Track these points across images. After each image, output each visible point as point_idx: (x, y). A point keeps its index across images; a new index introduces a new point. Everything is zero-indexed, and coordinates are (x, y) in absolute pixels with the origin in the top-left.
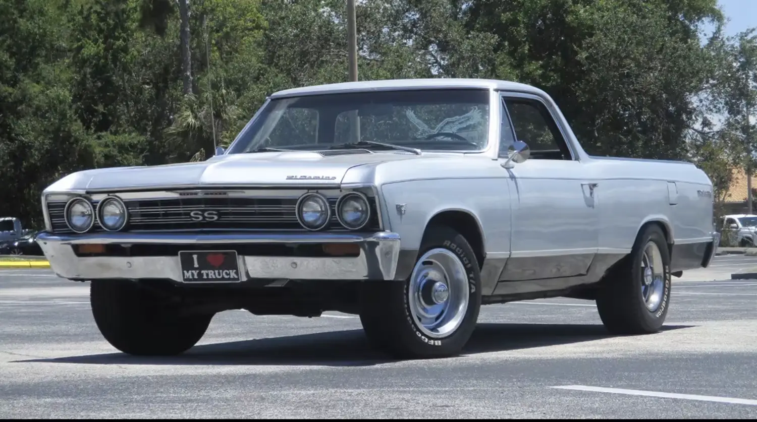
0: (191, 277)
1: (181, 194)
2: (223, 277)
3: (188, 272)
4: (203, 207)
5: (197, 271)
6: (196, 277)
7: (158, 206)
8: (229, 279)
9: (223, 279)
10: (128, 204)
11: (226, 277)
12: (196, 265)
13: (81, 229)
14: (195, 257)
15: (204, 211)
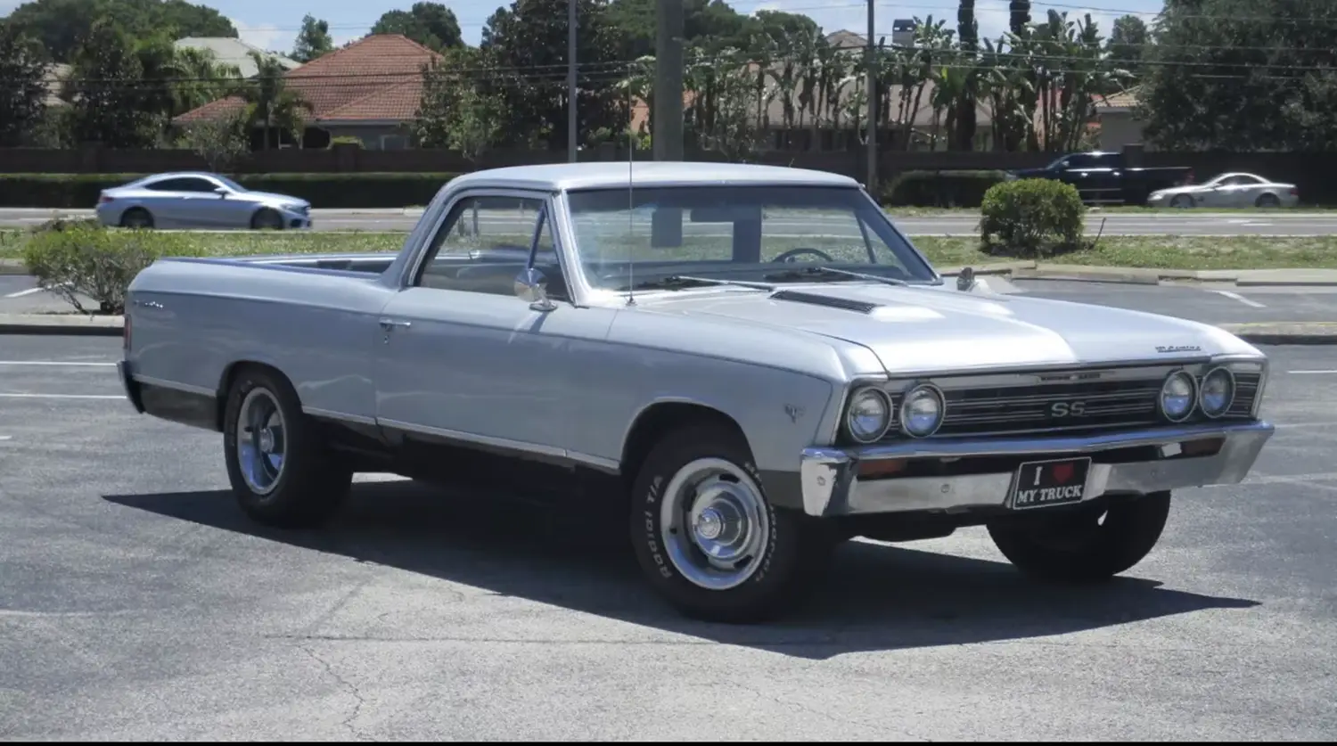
0: (1025, 501)
1: (1043, 379)
2: (1064, 497)
3: (1023, 493)
4: (1067, 397)
5: (1036, 491)
6: (1032, 500)
7: (995, 396)
8: (1071, 499)
9: (1065, 499)
10: (951, 394)
11: (1067, 496)
12: (1037, 482)
13: (868, 437)
14: (1039, 469)
15: (1070, 402)
